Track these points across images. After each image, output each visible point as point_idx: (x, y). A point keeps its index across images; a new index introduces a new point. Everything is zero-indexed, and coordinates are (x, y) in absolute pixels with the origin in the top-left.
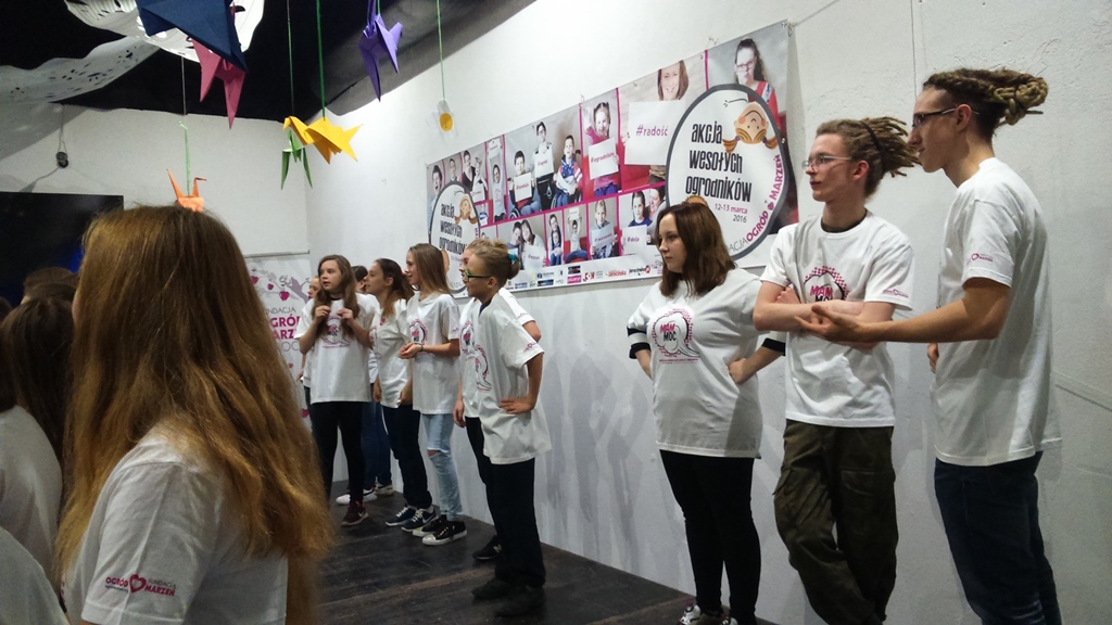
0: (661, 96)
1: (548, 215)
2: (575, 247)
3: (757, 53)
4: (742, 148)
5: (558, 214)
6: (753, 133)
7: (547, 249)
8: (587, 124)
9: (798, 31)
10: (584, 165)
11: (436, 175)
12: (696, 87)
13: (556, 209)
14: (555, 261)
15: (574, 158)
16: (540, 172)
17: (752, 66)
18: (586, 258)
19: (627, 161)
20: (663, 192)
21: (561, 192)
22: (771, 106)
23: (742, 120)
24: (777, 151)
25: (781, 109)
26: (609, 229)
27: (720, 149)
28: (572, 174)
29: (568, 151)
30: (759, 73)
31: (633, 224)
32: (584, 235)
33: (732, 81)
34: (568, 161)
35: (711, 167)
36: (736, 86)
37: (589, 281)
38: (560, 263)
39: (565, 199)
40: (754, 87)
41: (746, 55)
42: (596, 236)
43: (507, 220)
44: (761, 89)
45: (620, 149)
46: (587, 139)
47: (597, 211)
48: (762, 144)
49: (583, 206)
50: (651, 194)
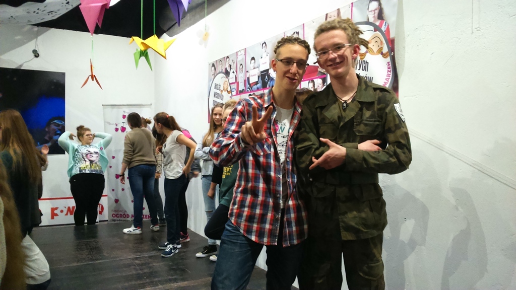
3: (380, 4)
4: (369, 58)
6: (375, 49)
11: (213, 68)
17: (377, 12)
20: (324, 81)
21: (272, 79)
24: (389, 59)
25: (392, 36)
30: (380, 16)
33: (366, 20)
36: (368, 23)
40: (378, 23)
41: (374, 5)
43: (245, 92)
44: (381, 25)
48: (380, 56)
50: (318, 82)
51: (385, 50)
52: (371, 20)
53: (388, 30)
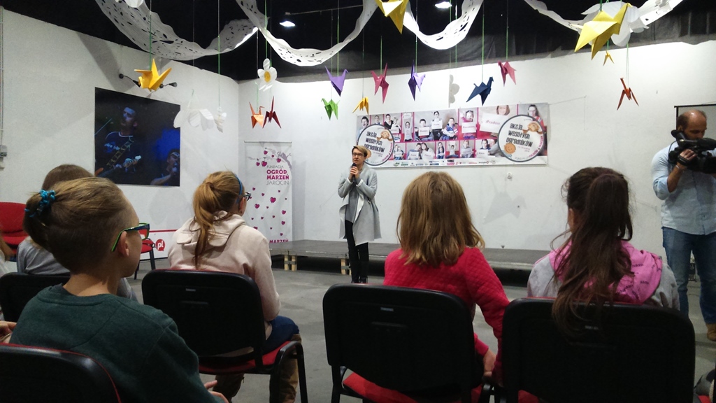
0: (498, 113)
1: (437, 142)
2: (452, 153)
3: (536, 109)
4: (529, 132)
5: (444, 142)
6: (533, 129)
7: (435, 153)
8: (461, 115)
9: (550, 106)
10: (460, 128)
11: (365, 120)
12: (513, 113)
13: (442, 140)
14: (439, 157)
15: (454, 125)
16: (434, 127)
17: (535, 112)
18: (458, 157)
19: (480, 130)
20: (496, 141)
21: (446, 135)
22: (541, 124)
23: (530, 125)
24: (542, 135)
25: (545, 124)
26: (471, 149)
27: (521, 132)
28: (453, 130)
29: (451, 122)
30: (537, 114)
31: (482, 148)
32: (458, 150)
33: (526, 114)
34: (451, 126)
35: (517, 136)
36: (528, 116)
37: (459, 165)
38: (443, 158)
39: (447, 138)
40: (536, 117)
41: (532, 109)
42: (463, 152)
43: (413, 141)
44: (538, 119)
45: (478, 126)
46: (461, 120)
47: (464, 143)
48: (536, 133)
49: (458, 141)
50: (491, 141)
51: (540, 130)
52: (531, 114)
53: (542, 122)
